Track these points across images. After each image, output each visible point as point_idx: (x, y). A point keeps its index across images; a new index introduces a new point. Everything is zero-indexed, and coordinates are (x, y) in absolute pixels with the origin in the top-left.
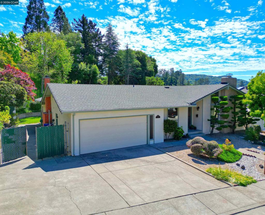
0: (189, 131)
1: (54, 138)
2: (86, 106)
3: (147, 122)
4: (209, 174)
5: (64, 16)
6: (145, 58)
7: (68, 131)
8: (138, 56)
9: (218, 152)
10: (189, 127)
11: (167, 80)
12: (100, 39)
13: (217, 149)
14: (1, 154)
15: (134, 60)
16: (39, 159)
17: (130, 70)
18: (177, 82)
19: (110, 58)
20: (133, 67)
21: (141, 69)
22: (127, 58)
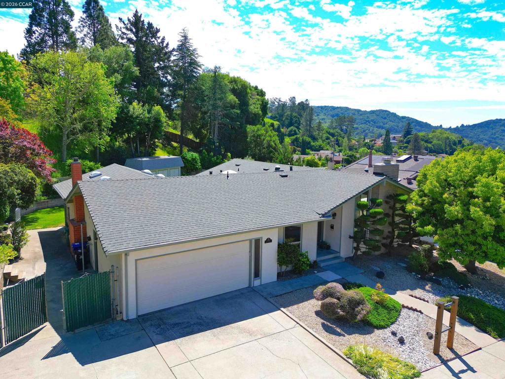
0: (318, 254)
1: (93, 295)
2: (147, 236)
3: (250, 251)
4: (347, 359)
5: (101, 15)
6: (246, 91)
7: (116, 280)
8: (234, 88)
9: (364, 312)
10: (318, 244)
11: (284, 119)
12: (166, 57)
13: (361, 306)
14: (3, 330)
15: (227, 95)
16: (68, 332)
17: (219, 112)
18: (300, 122)
19: (185, 90)
20: (225, 107)
21: (239, 111)
22: (215, 92)
